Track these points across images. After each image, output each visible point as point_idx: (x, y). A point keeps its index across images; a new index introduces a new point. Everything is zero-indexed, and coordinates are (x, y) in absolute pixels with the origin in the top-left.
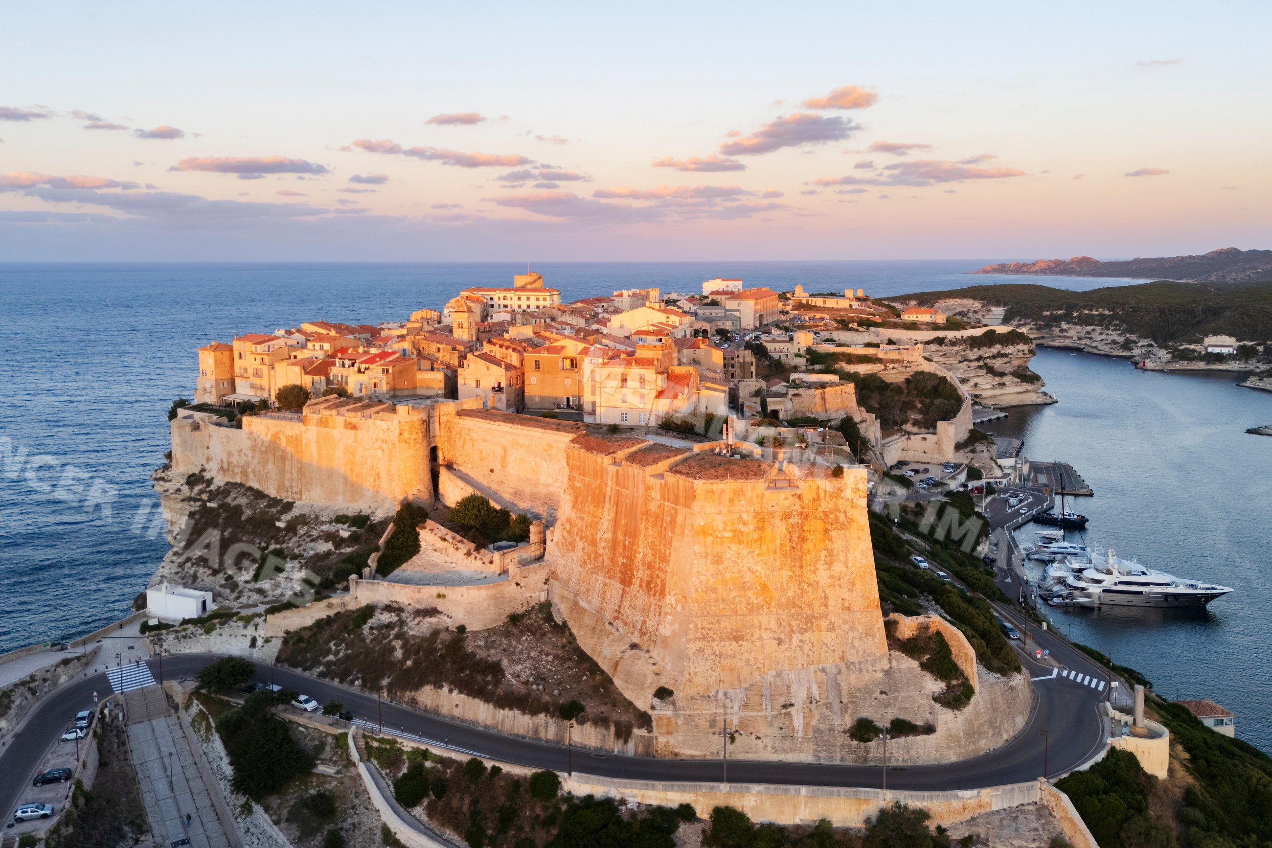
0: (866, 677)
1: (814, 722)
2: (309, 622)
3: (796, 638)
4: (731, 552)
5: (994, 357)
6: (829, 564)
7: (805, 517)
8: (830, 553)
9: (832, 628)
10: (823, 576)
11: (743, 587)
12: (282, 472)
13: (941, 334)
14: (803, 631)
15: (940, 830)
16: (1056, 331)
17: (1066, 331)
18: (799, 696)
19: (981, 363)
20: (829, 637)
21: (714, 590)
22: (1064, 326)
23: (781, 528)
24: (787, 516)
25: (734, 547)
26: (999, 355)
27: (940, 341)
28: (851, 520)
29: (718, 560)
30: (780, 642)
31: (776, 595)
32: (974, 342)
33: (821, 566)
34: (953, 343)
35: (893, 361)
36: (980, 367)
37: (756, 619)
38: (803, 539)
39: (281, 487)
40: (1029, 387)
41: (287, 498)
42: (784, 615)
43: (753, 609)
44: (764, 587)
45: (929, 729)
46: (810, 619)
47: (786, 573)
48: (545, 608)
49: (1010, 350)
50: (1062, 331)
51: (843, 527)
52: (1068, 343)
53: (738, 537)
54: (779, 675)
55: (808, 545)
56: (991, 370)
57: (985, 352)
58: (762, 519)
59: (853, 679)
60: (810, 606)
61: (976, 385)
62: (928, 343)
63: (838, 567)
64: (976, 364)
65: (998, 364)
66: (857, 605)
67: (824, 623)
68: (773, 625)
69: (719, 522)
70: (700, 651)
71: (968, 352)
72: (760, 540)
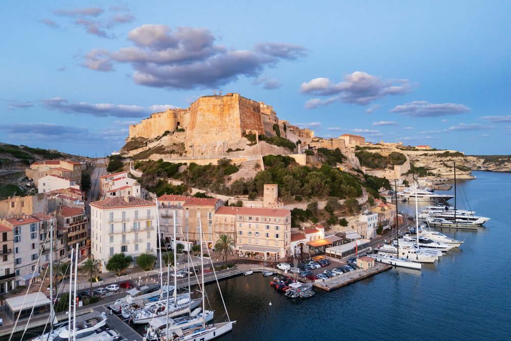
0: (234, 142)
1: (220, 150)
3: (220, 134)
4: (207, 114)
5: (448, 161)
6: (229, 117)
7: (224, 105)
8: (229, 114)
9: (229, 131)
10: (227, 119)
11: (209, 122)
12: (147, 132)
13: (426, 152)
14: (222, 132)
15: (235, 164)
16: (502, 166)
17: (507, 165)
18: (218, 145)
19: (442, 162)
20: (228, 133)
21: (202, 122)
22: (506, 163)
23: (218, 108)
24: (220, 105)
25: (208, 113)
26: (450, 160)
27: (426, 155)
28: (235, 106)
29: (204, 116)
30: (216, 134)
31: (216, 124)
32: (439, 155)
33: (227, 117)
34: (431, 156)
36: (441, 164)
37: (211, 129)
38: (223, 111)
39: (147, 136)
40: (463, 173)
41: (148, 138)
42: (218, 128)
43: (211, 127)
44: (214, 122)
45: (243, 150)
46: (224, 129)
47: (219, 119)
48: (183, 144)
49: (455, 158)
50: (505, 165)
51: (233, 108)
53: (209, 110)
54: (215, 141)
55: (224, 112)
56: (446, 165)
57: (444, 159)
58: (214, 106)
59: (231, 142)
60: (224, 127)
61: (439, 170)
62: (421, 155)
63: (231, 117)
64: (440, 163)
65: (449, 163)
66: (235, 126)
67: (227, 130)
68: (215, 130)
69: (204, 107)
70: (198, 136)
71: (436, 158)
72: (214, 111)
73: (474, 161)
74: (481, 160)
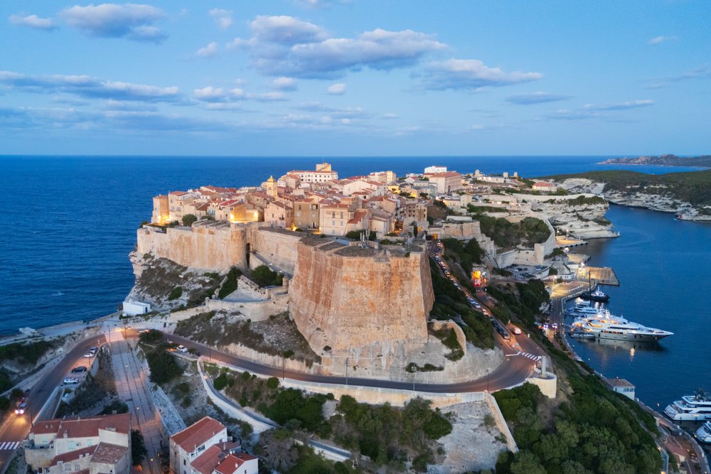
0: (416, 346)
1: (391, 363)
2: (188, 317)
3: (386, 327)
4: (358, 288)
5: (583, 211)
6: (402, 296)
7: (392, 274)
8: (403, 291)
9: (402, 323)
10: (399, 300)
11: (363, 304)
12: (183, 253)
13: (552, 197)
14: (389, 325)
15: (437, 409)
16: (633, 197)
17: (639, 197)
18: (385, 352)
19: (575, 214)
20: (401, 328)
21: (350, 305)
22: (638, 194)
23: (381, 279)
24: (383, 274)
25: (360, 286)
26: (586, 210)
27: (552, 202)
28: (413, 277)
29: (352, 292)
30: (379, 328)
31: (378, 308)
32: (571, 202)
33: (398, 297)
34: (559, 203)
35: (514, 211)
36: (574, 216)
37: (368, 318)
38: (391, 284)
39: (183, 260)
40: (603, 227)
41: (184, 264)
42: (381, 317)
43: (367, 314)
44: (372, 304)
45: (441, 369)
46: (392, 319)
47: (382, 299)
48: (286, 314)
49: (592, 207)
50: (637, 197)
51: (409, 279)
52: (640, 204)
53: (361, 282)
54: (378, 343)
55: (393, 287)
56: (580, 218)
57: (578, 208)
58: (372, 275)
59: (411, 346)
60: (393, 314)
61: (571, 226)
62: (545, 202)
63: (406, 297)
64: (572, 214)
65: (585, 215)
66: (414, 313)
67: (399, 321)
68: (376, 321)
69: (353, 275)
70: (343, 331)
71: (568, 207)
72: (371, 284)
73: (588, 186)
74: (598, 184)
